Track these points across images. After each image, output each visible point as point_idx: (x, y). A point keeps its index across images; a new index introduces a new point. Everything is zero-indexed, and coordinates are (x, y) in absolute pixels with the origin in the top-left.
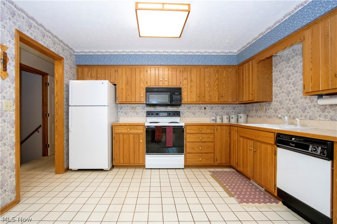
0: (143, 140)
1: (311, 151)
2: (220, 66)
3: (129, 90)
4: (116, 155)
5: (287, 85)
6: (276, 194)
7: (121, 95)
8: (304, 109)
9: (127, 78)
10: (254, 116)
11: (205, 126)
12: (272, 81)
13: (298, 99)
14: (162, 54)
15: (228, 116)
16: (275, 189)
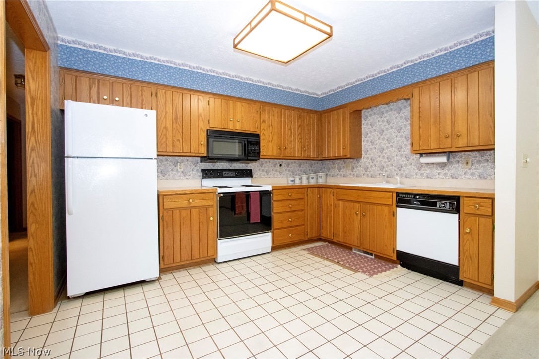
0: (214, 216)
1: (440, 207)
2: (303, 109)
3: (179, 132)
4: (167, 249)
5: (380, 141)
6: (395, 258)
7: (164, 140)
8: (400, 166)
9: (176, 110)
10: (336, 176)
11: (294, 190)
12: (361, 135)
13: (393, 157)
14: (233, 79)
15: (307, 176)
16: (393, 253)
